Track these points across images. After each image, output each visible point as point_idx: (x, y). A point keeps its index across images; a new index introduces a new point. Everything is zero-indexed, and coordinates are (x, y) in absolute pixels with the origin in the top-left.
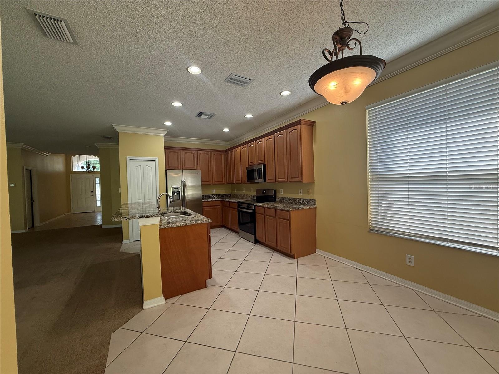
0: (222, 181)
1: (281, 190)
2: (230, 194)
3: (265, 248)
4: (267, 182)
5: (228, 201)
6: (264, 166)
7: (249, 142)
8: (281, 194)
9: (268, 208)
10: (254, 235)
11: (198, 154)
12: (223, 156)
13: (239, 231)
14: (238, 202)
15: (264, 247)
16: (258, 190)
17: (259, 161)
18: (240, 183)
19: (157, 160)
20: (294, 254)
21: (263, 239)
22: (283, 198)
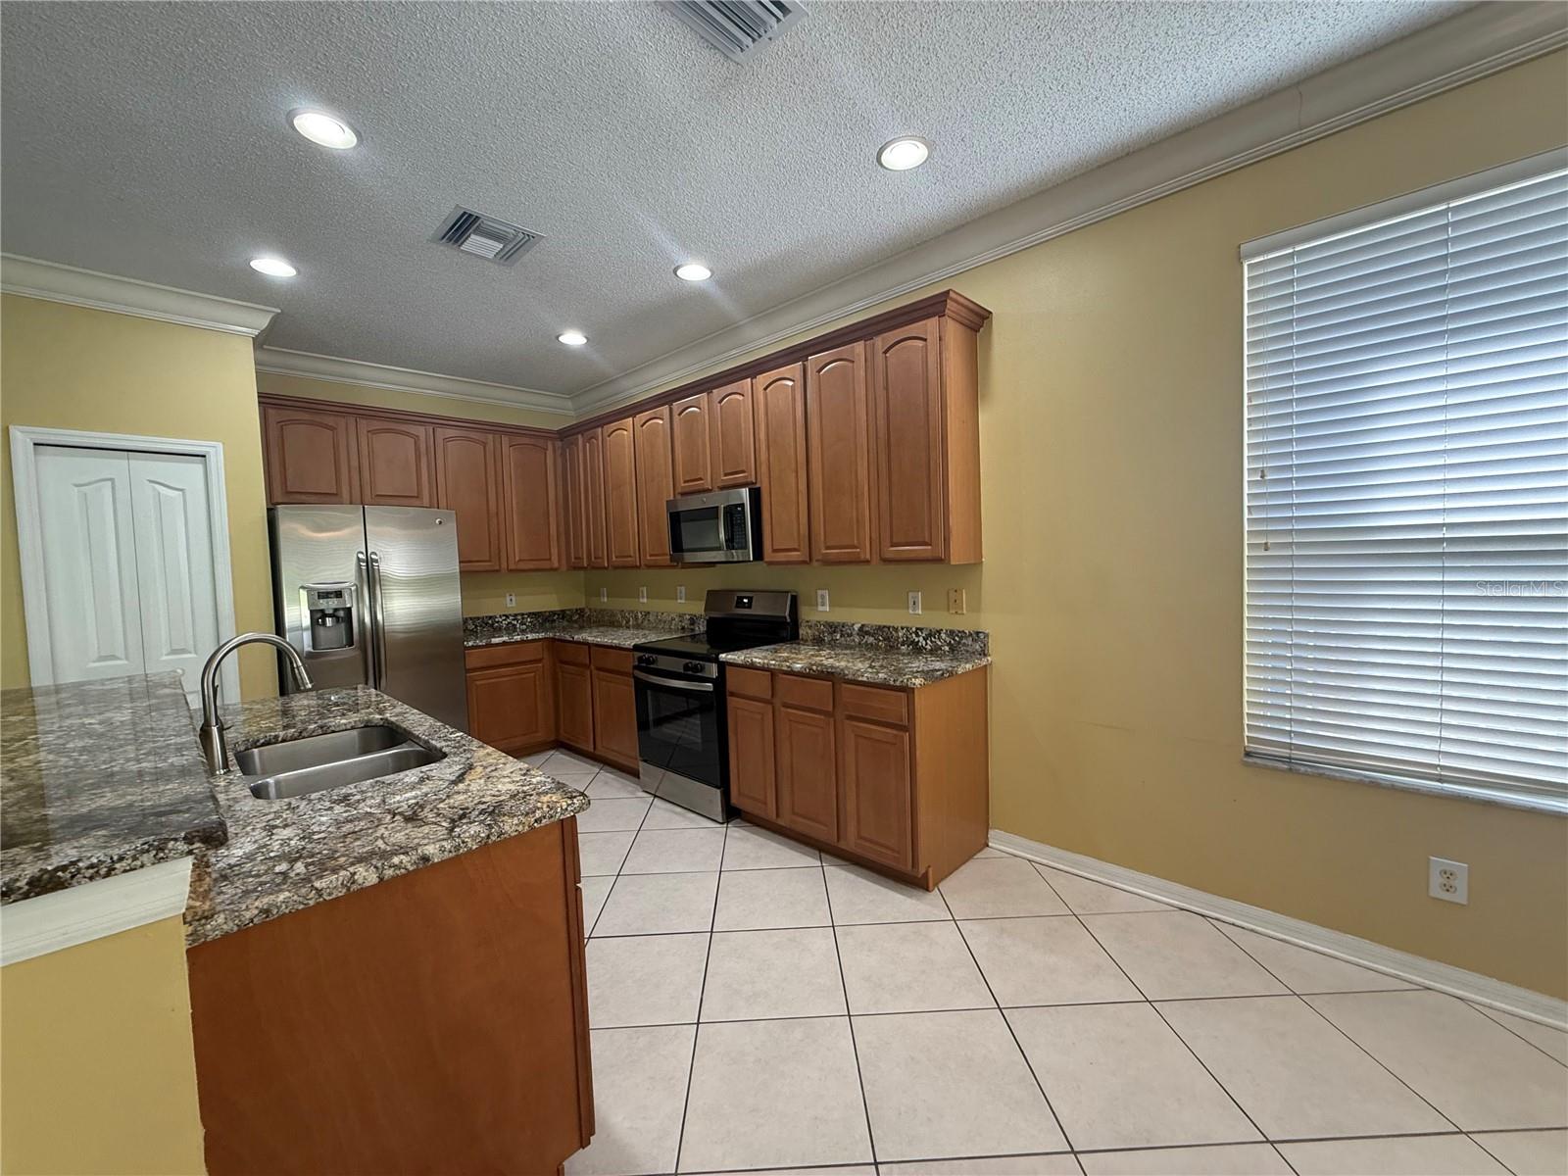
0: (550, 559)
1: (820, 592)
2: (580, 612)
3: (774, 844)
4: (770, 563)
5: (586, 643)
6: (756, 495)
7: (678, 396)
8: (820, 608)
9: (792, 673)
10: (718, 788)
11: (439, 441)
12: (550, 453)
13: (642, 767)
14: (635, 646)
15: (772, 841)
16: (714, 597)
17: (726, 475)
18: (636, 567)
19: (216, 452)
20: (927, 873)
21: (765, 803)
22: (833, 628)
